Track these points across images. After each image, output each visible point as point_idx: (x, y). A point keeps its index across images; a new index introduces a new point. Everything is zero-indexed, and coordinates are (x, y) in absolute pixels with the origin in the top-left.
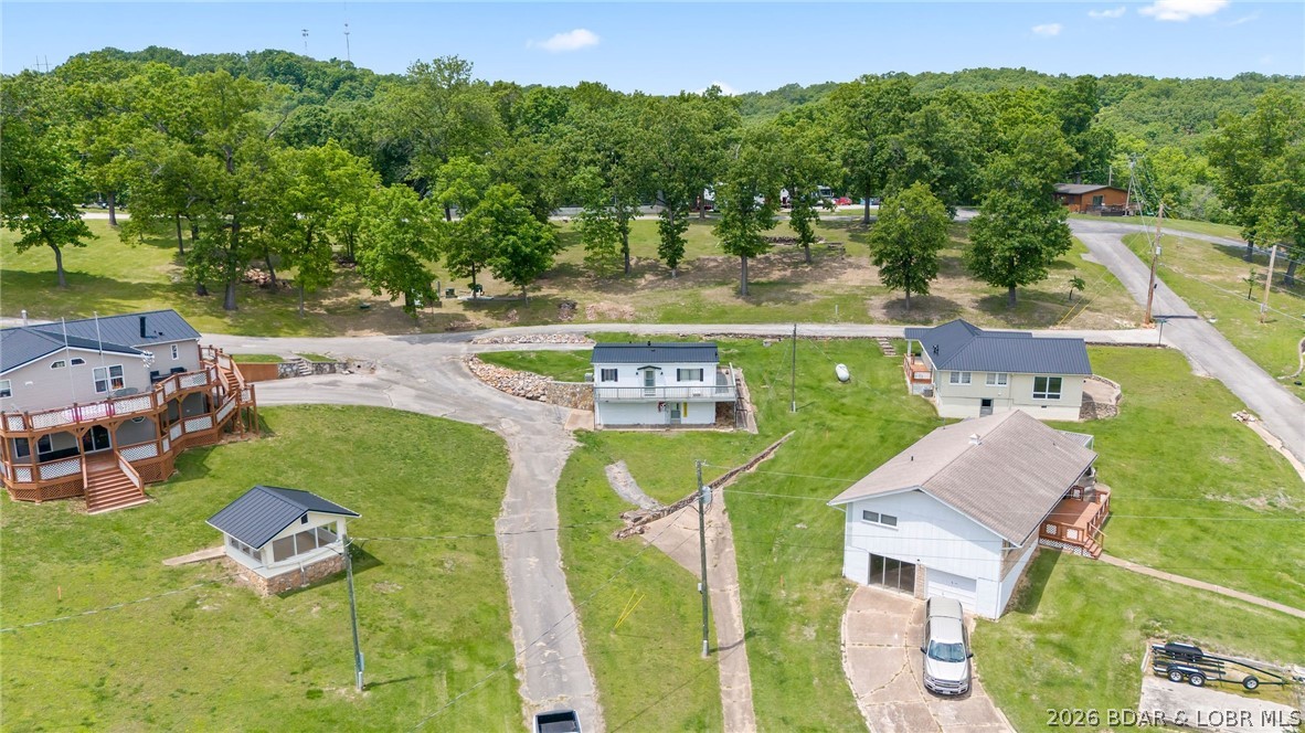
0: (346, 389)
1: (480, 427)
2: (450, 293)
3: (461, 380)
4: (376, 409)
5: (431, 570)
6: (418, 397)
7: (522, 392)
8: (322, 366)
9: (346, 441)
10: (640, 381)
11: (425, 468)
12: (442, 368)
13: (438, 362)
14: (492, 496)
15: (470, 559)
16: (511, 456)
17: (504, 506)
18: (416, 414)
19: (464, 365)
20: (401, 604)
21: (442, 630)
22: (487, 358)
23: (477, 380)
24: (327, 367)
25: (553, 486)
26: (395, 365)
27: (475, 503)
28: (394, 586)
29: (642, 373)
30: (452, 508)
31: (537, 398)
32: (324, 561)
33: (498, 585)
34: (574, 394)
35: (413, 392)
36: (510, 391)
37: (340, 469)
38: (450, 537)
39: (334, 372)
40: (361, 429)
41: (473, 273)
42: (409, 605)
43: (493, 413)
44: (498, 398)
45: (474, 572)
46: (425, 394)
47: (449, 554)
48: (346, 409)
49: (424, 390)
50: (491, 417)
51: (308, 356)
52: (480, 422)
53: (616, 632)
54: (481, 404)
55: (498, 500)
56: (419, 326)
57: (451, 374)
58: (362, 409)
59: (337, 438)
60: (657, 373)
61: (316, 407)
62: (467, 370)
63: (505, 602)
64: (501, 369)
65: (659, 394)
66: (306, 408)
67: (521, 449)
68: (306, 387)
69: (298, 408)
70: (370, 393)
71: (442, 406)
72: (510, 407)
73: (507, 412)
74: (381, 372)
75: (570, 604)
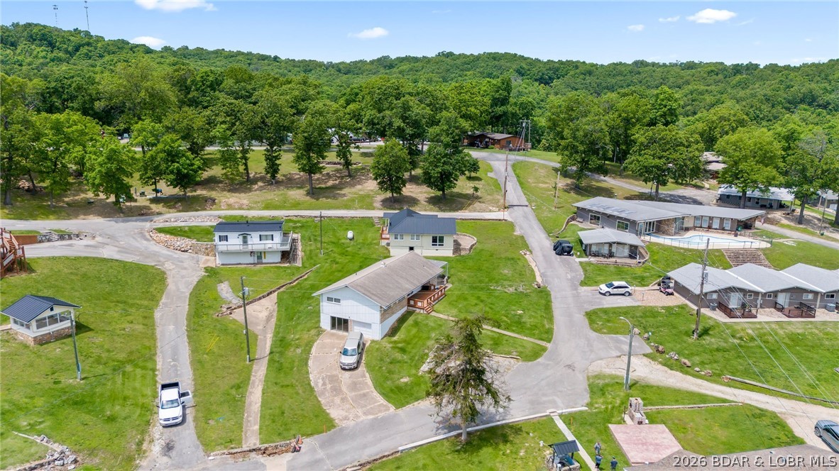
0: (77, 248)
1: (153, 267)
2: (143, 194)
3: (145, 242)
4: (94, 258)
5: (118, 332)
6: (119, 252)
7: (179, 248)
8: (63, 236)
9: (77, 275)
10: (240, 241)
11: (120, 287)
12: (134, 236)
13: (132, 233)
14: (155, 300)
15: (140, 328)
16: (168, 280)
17: (161, 304)
18: (117, 260)
19: (147, 234)
20: (102, 346)
21: (122, 356)
22: (160, 230)
23: (154, 242)
24: (67, 237)
25: (188, 295)
26: (106, 235)
27: (145, 303)
28: (99, 339)
29: (241, 237)
30: (132, 305)
31: (187, 251)
32: (63, 329)
33: (153, 337)
34: (207, 249)
35: (116, 249)
36: (172, 247)
37: (73, 288)
38: (130, 318)
39: (71, 239)
40: (85, 268)
41: (155, 183)
42: (106, 347)
43: (162, 259)
44: (165, 252)
45: (140, 332)
46: (123, 250)
47: (128, 325)
48: (76, 259)
49: (123, 248)
50: (159, 261)
51: (55, 231)
52: (153, 264)
53: (207, 354)
54: (155, 254)
55: (158, 301)
56: (123, 213)
57: (139, 239)
58: (86, 258)
59: (71, 273)
60: (249, 237)
61: (60, 258)
62: (149, 237)
63: (155, 344)
64: (168, 236)
65: (250, 248)
66: (54, 258)
67: (173, 277)
68: (54, 247)
69: (49, 258)
70: (89, 249)
71: (132, 256)
72: (171, 256)
73: (168, 258)
74: (98, 239)
75: (187, 344)
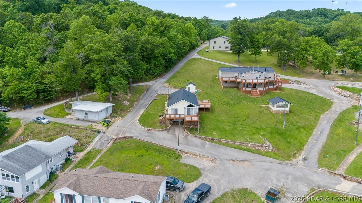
0: (302, 88)
1: (329, 100)
2: (337, 72)
3: (329, 90)
4: (306, 92)
5: (303, 117)
6: (317, 92)
7: (344, 95)
8: (298, 82)
9: (297, 96)
11: (311, 103)
12: (326, 87)
14: (323, 111)
15: (312, 118)
16: (333, 106)
17: (325, 113)
18: (315, 95)
19: (332, 88)
22: (338, 87)
23: (333, 91)
25: (339, 113)
26: (314, 85)
27: (319, 111)
30: (313, 111)
31: (347, 97)
32: (285, 111)
33: (316, 124)
35: (316, 91)
36: (341, 94)
37: (294, 100)
38: (310, 114)
39: (301, 84)
40: (301, 94)
42: (297, 121)
43: (334, 98)
44: (337, 95)
45: (312, 120)
46: (319, 92)
47: (308, 116)
48: (299, 91)
51: (296, 81)
53: (336, 135)
54: (332, 96)
56: (325, 78)
57: (327, 89)
58: (303, 91)
61: (294, 89)
64: (340, 90)
66: (292, 89)
67: (336, 105)
68: (294, 86)
69: (290, 89)
70: (306, 89)
71: (321, 94)
72: (339, 98)
73: (337, 98)
74: (311, 86)
75: (329, 129)
